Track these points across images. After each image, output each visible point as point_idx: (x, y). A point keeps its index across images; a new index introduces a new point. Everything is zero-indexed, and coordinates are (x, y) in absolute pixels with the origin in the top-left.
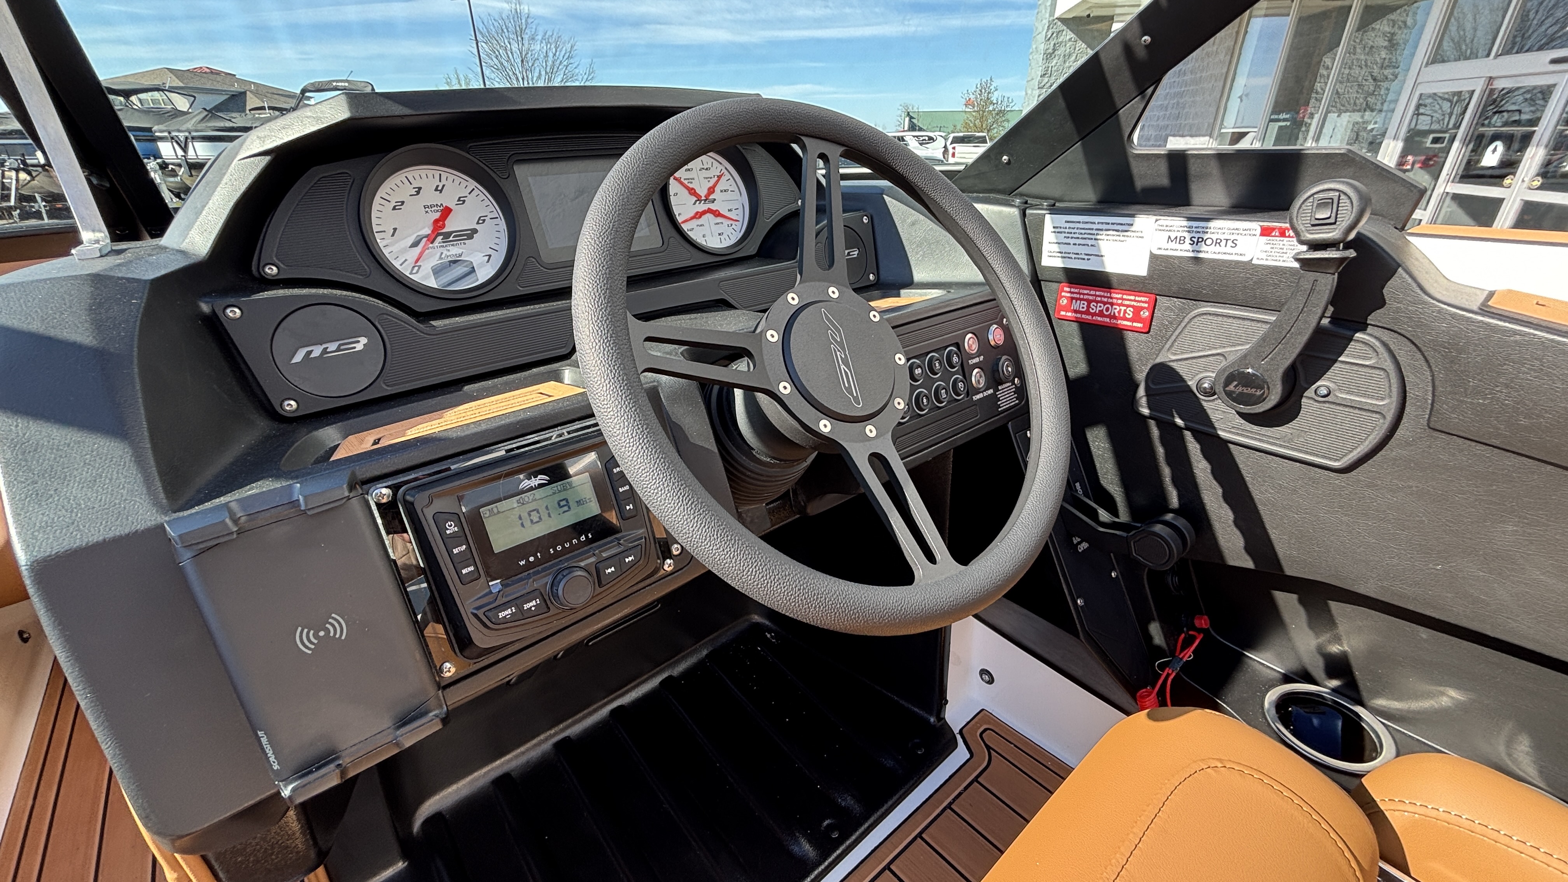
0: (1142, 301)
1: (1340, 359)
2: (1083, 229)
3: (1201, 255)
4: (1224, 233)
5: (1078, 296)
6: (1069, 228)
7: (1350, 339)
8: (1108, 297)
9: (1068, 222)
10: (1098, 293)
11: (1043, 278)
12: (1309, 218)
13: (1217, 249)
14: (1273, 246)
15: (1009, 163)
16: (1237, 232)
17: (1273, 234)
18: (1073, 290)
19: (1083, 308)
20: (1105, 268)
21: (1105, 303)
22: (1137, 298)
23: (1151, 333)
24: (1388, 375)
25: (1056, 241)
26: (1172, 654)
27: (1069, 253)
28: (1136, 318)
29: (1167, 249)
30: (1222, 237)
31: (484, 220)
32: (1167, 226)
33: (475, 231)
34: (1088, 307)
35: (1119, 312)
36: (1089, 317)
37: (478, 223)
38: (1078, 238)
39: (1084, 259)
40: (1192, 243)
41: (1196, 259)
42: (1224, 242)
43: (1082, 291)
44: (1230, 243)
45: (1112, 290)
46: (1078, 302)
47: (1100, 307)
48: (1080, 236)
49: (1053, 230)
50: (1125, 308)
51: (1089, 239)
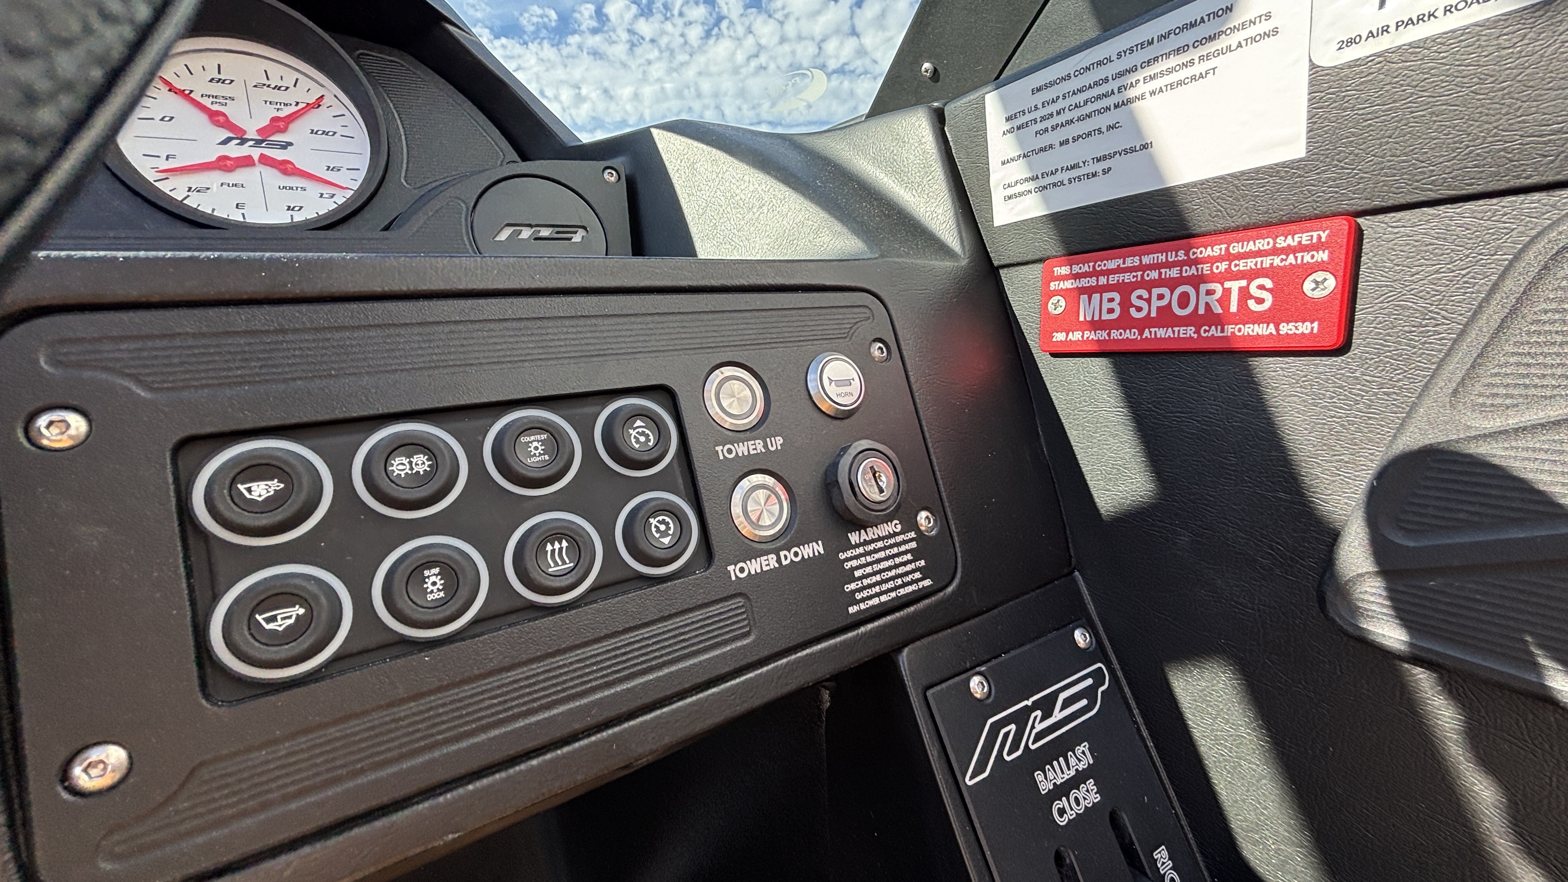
0: (1303, 245)
2: (1081, 89)
5: (1093, 281)
6: (1044, 104)
8: (1181, 264)
9: (1039, 90)
10: (1146, 260)
11: (1002, 261)
15: (935, 76)
18: (1076, 269)
19: (1111, 311)
20: (1163, 179)
21: (1172, 284)
25: (1015, 154)
28: (1291, 306)
34: (1126, 304)
35: (1225, 300)
36: (1131, 334)
38: (1071, 121)
39: (1094, 175)
43: (1101, 265)
45: (1193, 241)
46: (1097, 296)
47: (1163, 298)
48: (1077, 113)
49: (1007, 126)
50: (1243, 283)
51: (1100, 111)
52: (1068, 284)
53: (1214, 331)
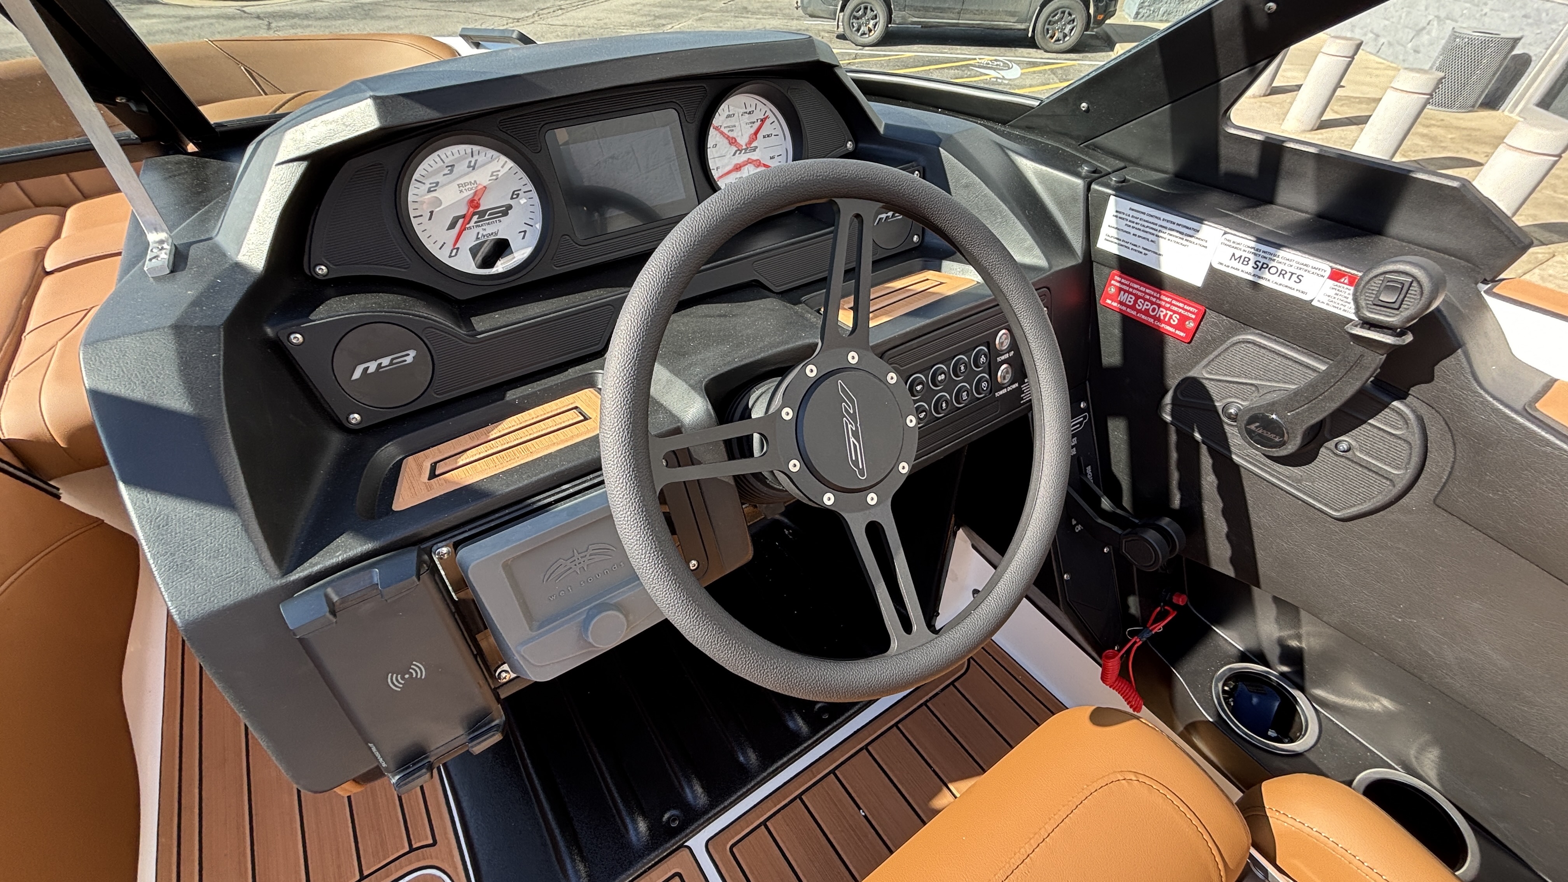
0: (1191, 311)
1: (1369, 421)
2: (1147, 221)
3: (1261, 282)
4: (1291, 266)
5: (1127, 288)
6: (1132, 216)
7: (1386, 405)
8: (1157, 298)
9: (1133, 210)
10: (1148, 291)
11: (1096, 260)
12: (1374, 296)
13: (1280, 280)
14: (1338, 292)
15: (1088, 110)
16: (1305, 268)
17: (1342, 280)
18: (1123, 281)
19: (1130, 302)
20: (1160, 267)
21: (1152, 303)
22: (1186, 307)
23: (1192, 344)
24: (1411, 448)
25: (1116, 226)
26: (1144, 625)
27: (1128, 243)
28: (1181, 326)
29: (1228, 266)
30: (1288, 269)
31: (518, 195)
32: (1234, 242)
33: (510, 207)
34: (1135, 302)
35: (1165, 316)
36: (1134, 313)
37: (512, 198)
38: (1140, 230)
39: (1141, 253)
40: (1256, 266)
41: (1255, 285)
42: (1288, 276)
43: (1132, 284)
44: (1294, 277)
45: (1163, 292)
46: (1127, 294)
47: (1147, 306)
48: (1142, 228)
49: (1115, 214)
50: (1172, 313)
51: (1150, 233)
52: (1118, 284)
53: (1158, 324)
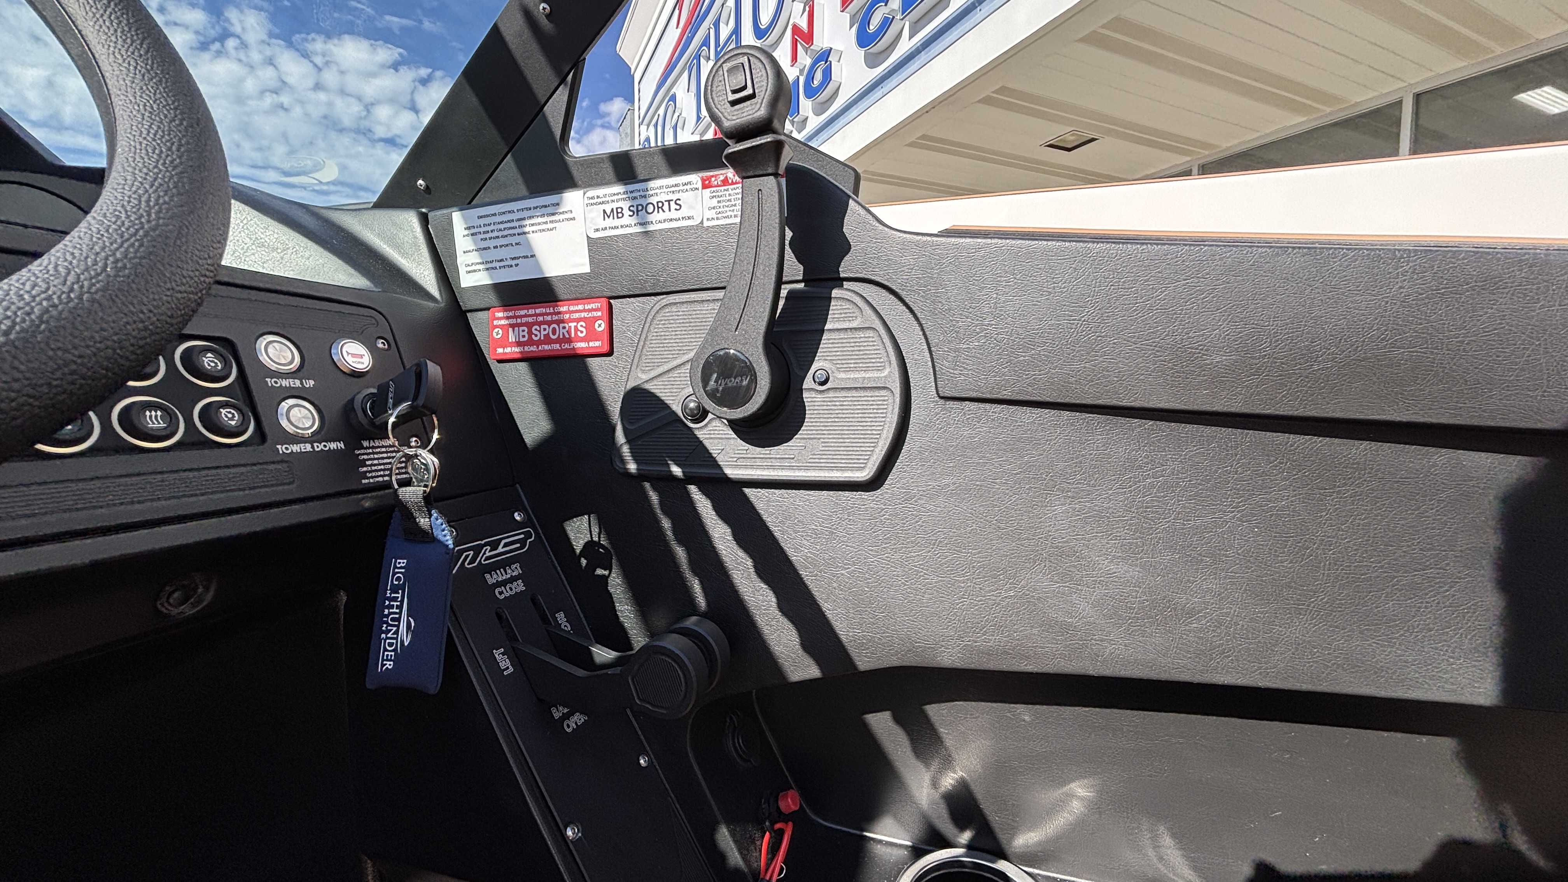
52: (503, 322)
53: (567, 346)
